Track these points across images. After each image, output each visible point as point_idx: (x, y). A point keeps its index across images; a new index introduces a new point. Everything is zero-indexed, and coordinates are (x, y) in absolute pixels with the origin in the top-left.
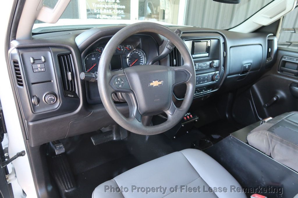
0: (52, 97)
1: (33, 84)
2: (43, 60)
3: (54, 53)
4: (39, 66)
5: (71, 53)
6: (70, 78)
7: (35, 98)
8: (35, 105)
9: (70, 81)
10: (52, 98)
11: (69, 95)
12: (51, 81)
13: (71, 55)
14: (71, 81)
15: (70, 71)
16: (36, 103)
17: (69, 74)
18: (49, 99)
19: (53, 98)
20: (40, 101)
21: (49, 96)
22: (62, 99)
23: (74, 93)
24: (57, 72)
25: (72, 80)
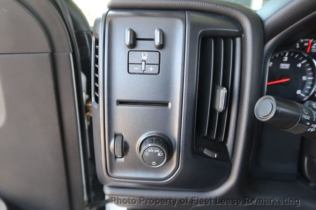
0: (158, 151)
1: (121, 103)
2: (157, 41)
3: (194, 26)
4: (145, 58)
5: (241, 33)
6: (220, 105)
7: (119, 139)
8: (116, 157)
9: (220, 113)
10: (157, 153)
11: (206, 152)
12: (166, 104)
13: (238, 40)
14: (222, 114)
15: (225, 85)
16: (118, 153)
17: (222, 92)
18: (147, 154)
19: (159, 155)
20: (130, 149)
21: (150, 145)
22: (186, 159)
23: (221, 147)
24: (189, 81)
25: (224, 111)
